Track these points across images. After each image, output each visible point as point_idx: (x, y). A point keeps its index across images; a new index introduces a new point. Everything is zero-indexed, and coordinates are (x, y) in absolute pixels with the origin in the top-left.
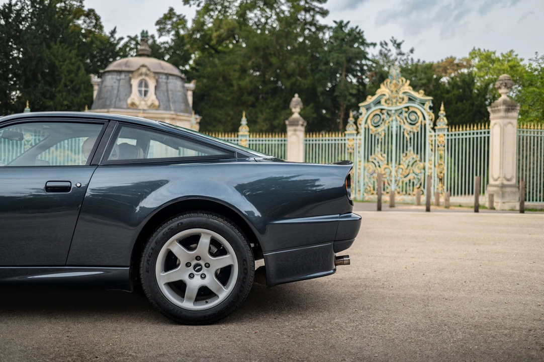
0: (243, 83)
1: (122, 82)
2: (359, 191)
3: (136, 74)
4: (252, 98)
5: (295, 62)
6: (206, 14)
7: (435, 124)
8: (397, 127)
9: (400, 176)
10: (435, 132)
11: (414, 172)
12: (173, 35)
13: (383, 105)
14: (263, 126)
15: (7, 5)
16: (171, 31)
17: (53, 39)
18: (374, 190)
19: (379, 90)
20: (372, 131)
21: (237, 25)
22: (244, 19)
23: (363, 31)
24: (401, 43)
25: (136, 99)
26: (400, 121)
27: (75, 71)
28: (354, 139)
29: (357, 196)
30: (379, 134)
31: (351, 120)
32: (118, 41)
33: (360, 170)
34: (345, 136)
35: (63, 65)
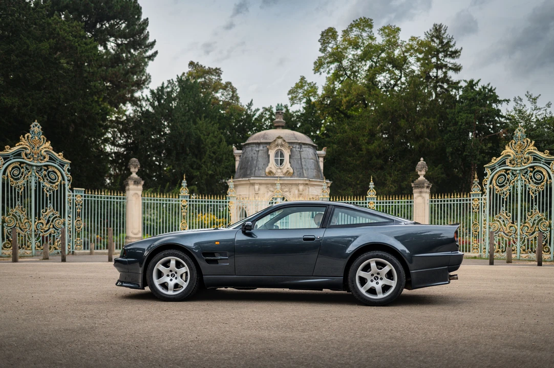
0: (371, 147)
1: (260, 154)
2: (485, 248)
3: (273, 145)
4: (380, 161)
5: (423, 124)
6: (336, 80)
8: (522, 186)
9: (525, 233)
11: (539, 230)
12: (304, 103)
13: (508, 166)
14: (392, 187)
15: (160, 88)
16: (302, 99)
17: (198, 115)
18: (499, 248)
19: (503, 152)
20: (497, 190)
21: (366, 89)
22: (373, 83)
23: (495, 88)
24: (537, 98)
25: (273, 167)
26: (525, 181)
27: (218, 143)
28: (479, 199)
29: (482, 253)
30: (504, 193)
31: (476, 181)
32: (254, 112)
33: (486, 228)
34: (470, 196)
35: (207, 138)
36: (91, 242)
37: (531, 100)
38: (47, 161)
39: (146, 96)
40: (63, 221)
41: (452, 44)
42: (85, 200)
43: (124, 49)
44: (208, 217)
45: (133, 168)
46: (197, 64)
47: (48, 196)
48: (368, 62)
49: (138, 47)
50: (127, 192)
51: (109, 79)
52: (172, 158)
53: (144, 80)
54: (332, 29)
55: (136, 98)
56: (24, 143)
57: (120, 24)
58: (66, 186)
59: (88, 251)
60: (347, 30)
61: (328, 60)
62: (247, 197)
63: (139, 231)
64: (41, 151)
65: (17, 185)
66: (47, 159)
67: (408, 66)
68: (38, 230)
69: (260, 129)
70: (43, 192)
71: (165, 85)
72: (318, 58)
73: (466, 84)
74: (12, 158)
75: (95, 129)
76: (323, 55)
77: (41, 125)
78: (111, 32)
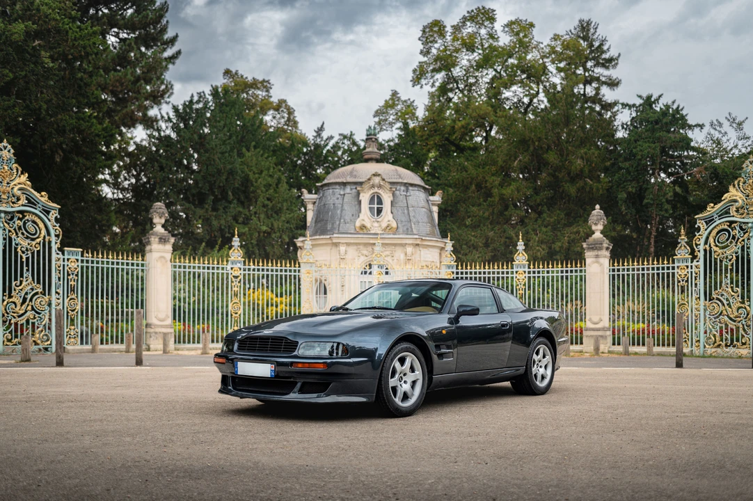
0: (507, 192)
1: (347, 198)
2: (699, 341)
3: (366, 186)
5: (582, 158)
12: (397, 128)
13: (733, 216)
15: (187, 103)
16: (395, 123)
17: (244, 144)
18: (722, 340)
19: (726, 195)
20: (717, 253)
21: (490, 108)
22: (497, 101)
23: (683, 108)
24: (743, 122)
27: (275, 185)
28: (687, 267)
29: (694, 348)
30: (727, 258)
31: (683, 239)
32: (325, 141)
33: (699, 311)
34: (673, 263)
35: (259, 178)
36: (92, 333)
37: (734, 125)
38: (23, 205)
39: (167, 114)
40: (47, 300)
41: (605, 48)
42: (82, 267)
43: (134, 45)
44: (263, 294)
45: (158, 218)
46: (236, 73)
47: (24, 260)
48: (491, 70)
49: (152, 44)
50: (148, 256)
51: (111, 88)
52: (207, 206)
53: (163, 91)
54: (439, 22)
55: (150, 118)
57: (125, 10)
58: (53, 244)
59: (89, 347)
60: (458, 25)
61: (433, 66)
62: (328, 264)
63: (167, 316)
64: (12, 188)
66: (23, 201)
67: (547, 77)
68: (8, 313)
69: (336, 166)
70: (16, 253)
71: (196, 98)
72: (418, 64)
73: (642, 101)
75: (96, 158)
76: (426, 59)
77: (12, 147)
78: (112, 22)
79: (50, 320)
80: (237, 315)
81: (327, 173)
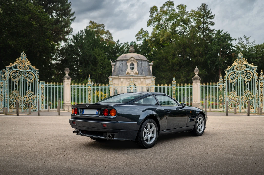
0: (174, 61)
1: (124, 64)
2: (225, 107)
3: (129, 61)
4: (178, 67)
5: (197, 50)
6: (157, 30)
7: (259, 78)
8: (242, 79)
9: (243, 101)
10: (259, 81)
11: (249, 99)
12: (143, 40)
13: (235, 70)
14: (183, 79)
15: (77, 34)
16: (142, 38)
17: (94, 46)
18: (232, 107)
19: (233, 64)
20: (231, 81)
21: (171, 34)
22: (174, 31)
23: (230, 34)
24: (249, 38)
25: (129, 71)
26: (243, 77)
27: (104, 59)
28: (222, 85)
29: (224, 110)
30: (233, 83)
31: (221, 77)
32: (120, 45)
33: (225, 98)
34: (218, 84)
35: (99, 57)
36: (48, 106)
38: (28, 70)
39: (71, 38)
40: (35, 97)
41: (210, 12)
42: (45, 87)
43: (61, 16)
44: (100, 93)
45: (67, 72)
46: (94, 22)
47: (29, 85)
48: (172, 21)
49: (67, 15)
50: (64, 83)
51: (54, 30)
52: (83, 66)
53: (70, 31)
54: (155, 6)
55: (66, 39)
56: (18, 62)
57: (58, 5)
58: (37, 81)
59: (47, 110)
60: (162, 7)
61: (154, 20)
62: (118, 84)
63: (69, 101)
64: (26, 65)
65: (15, 80)
66: (28, 69)
67: (190, 23)
68: (24, 101)
69: (123, 53)
70: (27, 83)
71: (80, 32)
72: (149, 20)
73: (217, 32)
74: (13, 69)
76: (151, 18)
77: (25, 53)
78: (55, 9)
79: (36, 102)
80: (90, 100)
81: (120, 55)
